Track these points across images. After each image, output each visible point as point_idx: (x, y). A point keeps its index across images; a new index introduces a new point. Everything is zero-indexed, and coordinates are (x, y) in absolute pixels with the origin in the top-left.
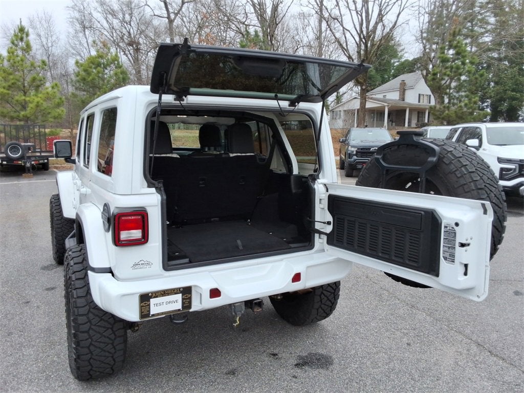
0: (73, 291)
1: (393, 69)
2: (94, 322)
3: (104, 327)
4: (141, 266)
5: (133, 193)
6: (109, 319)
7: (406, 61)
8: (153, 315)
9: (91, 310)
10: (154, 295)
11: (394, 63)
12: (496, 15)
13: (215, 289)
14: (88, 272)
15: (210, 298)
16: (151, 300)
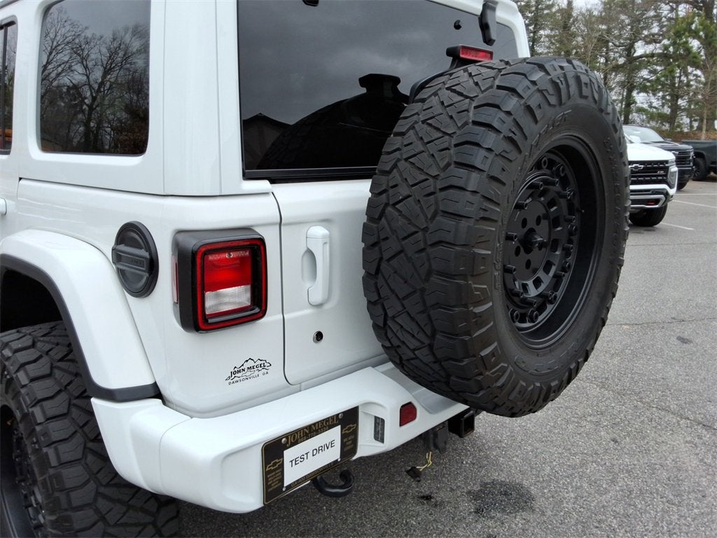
0: (45, 450)
2: (112, 518)
3: (136, 525)
4: (248, 374)
5: (223, 194)
6: (146, 502)
8: (289, 487)
9: (102, 490)
10: (291, 439)
13: (410, 403)
14: (93, 400)
15: (401, 425)
16: (286, 452)
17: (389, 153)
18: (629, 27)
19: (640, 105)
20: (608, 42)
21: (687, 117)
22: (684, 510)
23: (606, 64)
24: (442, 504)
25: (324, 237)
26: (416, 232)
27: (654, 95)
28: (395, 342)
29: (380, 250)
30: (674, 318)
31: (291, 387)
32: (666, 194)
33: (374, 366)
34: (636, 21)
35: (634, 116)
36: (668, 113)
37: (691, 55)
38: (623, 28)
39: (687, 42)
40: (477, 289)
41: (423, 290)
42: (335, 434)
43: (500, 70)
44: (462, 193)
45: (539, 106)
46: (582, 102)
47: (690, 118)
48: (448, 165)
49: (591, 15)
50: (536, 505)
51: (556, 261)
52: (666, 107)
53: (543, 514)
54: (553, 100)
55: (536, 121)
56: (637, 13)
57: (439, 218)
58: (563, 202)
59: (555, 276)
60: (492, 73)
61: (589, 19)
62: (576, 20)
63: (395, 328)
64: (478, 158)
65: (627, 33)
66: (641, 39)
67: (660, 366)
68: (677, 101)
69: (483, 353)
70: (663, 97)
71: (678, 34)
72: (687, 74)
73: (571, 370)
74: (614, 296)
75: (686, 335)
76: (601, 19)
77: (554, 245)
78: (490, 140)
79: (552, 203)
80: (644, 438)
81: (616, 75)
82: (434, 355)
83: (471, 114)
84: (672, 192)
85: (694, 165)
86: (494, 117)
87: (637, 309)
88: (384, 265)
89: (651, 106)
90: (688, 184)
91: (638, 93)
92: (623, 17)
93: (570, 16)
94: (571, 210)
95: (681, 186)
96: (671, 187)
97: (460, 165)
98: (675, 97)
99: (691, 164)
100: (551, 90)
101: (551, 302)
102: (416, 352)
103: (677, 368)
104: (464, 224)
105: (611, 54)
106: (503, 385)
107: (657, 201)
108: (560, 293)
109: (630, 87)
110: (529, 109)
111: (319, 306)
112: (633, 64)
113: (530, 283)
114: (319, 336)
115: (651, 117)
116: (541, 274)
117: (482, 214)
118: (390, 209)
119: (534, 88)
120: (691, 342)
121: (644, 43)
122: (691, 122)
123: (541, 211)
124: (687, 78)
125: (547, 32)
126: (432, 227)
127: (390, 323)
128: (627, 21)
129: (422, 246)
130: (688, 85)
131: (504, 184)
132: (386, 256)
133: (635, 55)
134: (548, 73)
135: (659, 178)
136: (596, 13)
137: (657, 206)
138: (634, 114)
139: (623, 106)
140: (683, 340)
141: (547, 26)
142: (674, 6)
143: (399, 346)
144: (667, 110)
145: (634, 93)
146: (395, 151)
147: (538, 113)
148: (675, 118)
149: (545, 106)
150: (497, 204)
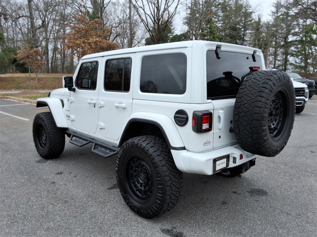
1: (169, 40)
2: (172, 179)
4: (207, 144)
5: (204, 103)
7: (177, 35)
8: (217, 171)
9: (170, 172)
11: (169, 36)
12: (223, 12)
13: (242, 154)
14: (171, 150)
15: (240, 159)
16: (217, 162)
17: (240, 93)
18: (285, 29)
19: (291, 62)
20: (276, 35)
21: (312, 67)
22: (314, 196)
23: (275, 45)
24: (240, 194)
25: (223, 113)
26: (249, 111)
27: (297, 58)
28: (241, 137)
29: (239, 115)
30: (308, 145)
31: (214, 149)
32: (304, 101)
33: (231, 146)
34: (288, 26)
35: (289, 67)
36: (304, 66)
37: (313, 41)
38: (283, 29)
39: (311, 36)
40: (264, 123)
41: (251, 124)
42: (225, 160)
43: (266, 74)
44: (261, 102)
45: (276, 83)
46: (284, 81)
47: (313, 68)
48: (257, 96)
49: (269, 24)
50: (269, 194)
51: (278, 119)
52: (303, 63)
53: (271, 196)
54: (278, 81)
55: (275, 86)
56: (289, 23)
57: (255, 108)
58: (279, 104)
59: (277, 123)
60: (264, 75)
61: (268, 26)
62: (262, 26)
63: (242, 133)
64: (264, 95)
65: (284, 31)
66: (291, 34)
67: (304, 159)
68: (307, 60)
69: (265, 138)
70: (301, 59)
71: (307, 32)
72: (311, 49)
73: (282, 146)
74: (292, 129)
75: (313, 150)
76: (273, 26)
77: (277, 115)
78: (266, 91)
79: (277, 104)
80: (300, 179)
81: (280, 49)
82: (252, 139)
83: (261, 85)
84: (307, 99)
85: (315, 88)
86: (267, 86)
87: (295, 142)
88: (240, 118)
89: (296, 62)
90: (313, 96)
91: (290, 57)
92: (282, 25)
93: (259, 24)
94: (281, 106)
95: (310, 97)
96: (306, 98)
97: (259, 96)
98: (306, 59)
99: (314, 88)
100: (278, 79)
101: (276, 130)
102: (247, 139)
103: (310, 160)
104: (261, 109)
105: (278, 40)
106: (268, 147)
107: (301, 103)
108: (279, 127)
109: (286, 54)
110: (274, 84)
111: (220, 129)
112: (288, 45)
113: (272, 124)
114: (220, 137)
115: (296, 67)
116: (274, 122)
117: (265, 107)
118: (241, 106)
119: (274, 79)
120: (315, 152)
121: (292, 35)
122: (314, 69)
123: (274, 106)
124: (312, 51)
125: (250, 31)
126: (253, 110)
127: (241, 132)
128: (284, 26)
129: (251, 114)
130: (312, 53)
131: (269, 100)
132: (241, 117)
133: (288, 41)
134: (277, 75)
135: (301, 94)
136: (271, 23)
137: (301, 105)
138: (289, 66)
139: (284, 62)
140: (312, 152)
141: (249, 29)
142: (305, 20)
143: (242, 138)
144: (303, 64)
145: (289, 57)
146: (242, 93)
147: (276, 84)
148: (307, 68)
149: (277, 83)
150: (268, 105)
